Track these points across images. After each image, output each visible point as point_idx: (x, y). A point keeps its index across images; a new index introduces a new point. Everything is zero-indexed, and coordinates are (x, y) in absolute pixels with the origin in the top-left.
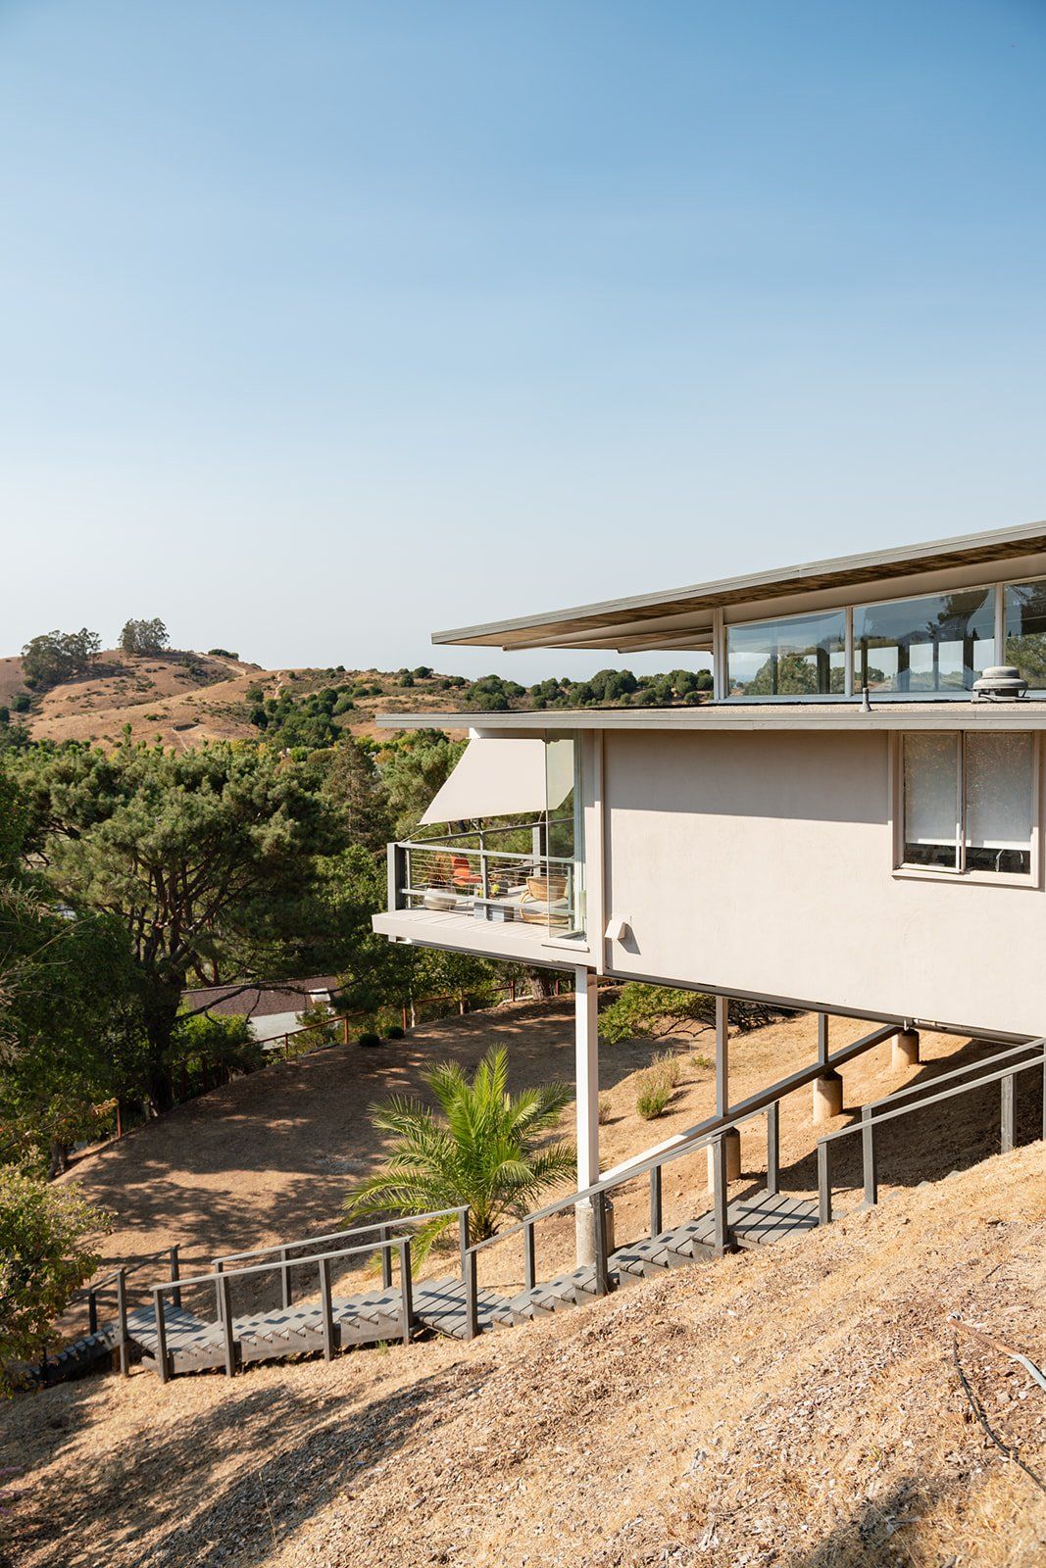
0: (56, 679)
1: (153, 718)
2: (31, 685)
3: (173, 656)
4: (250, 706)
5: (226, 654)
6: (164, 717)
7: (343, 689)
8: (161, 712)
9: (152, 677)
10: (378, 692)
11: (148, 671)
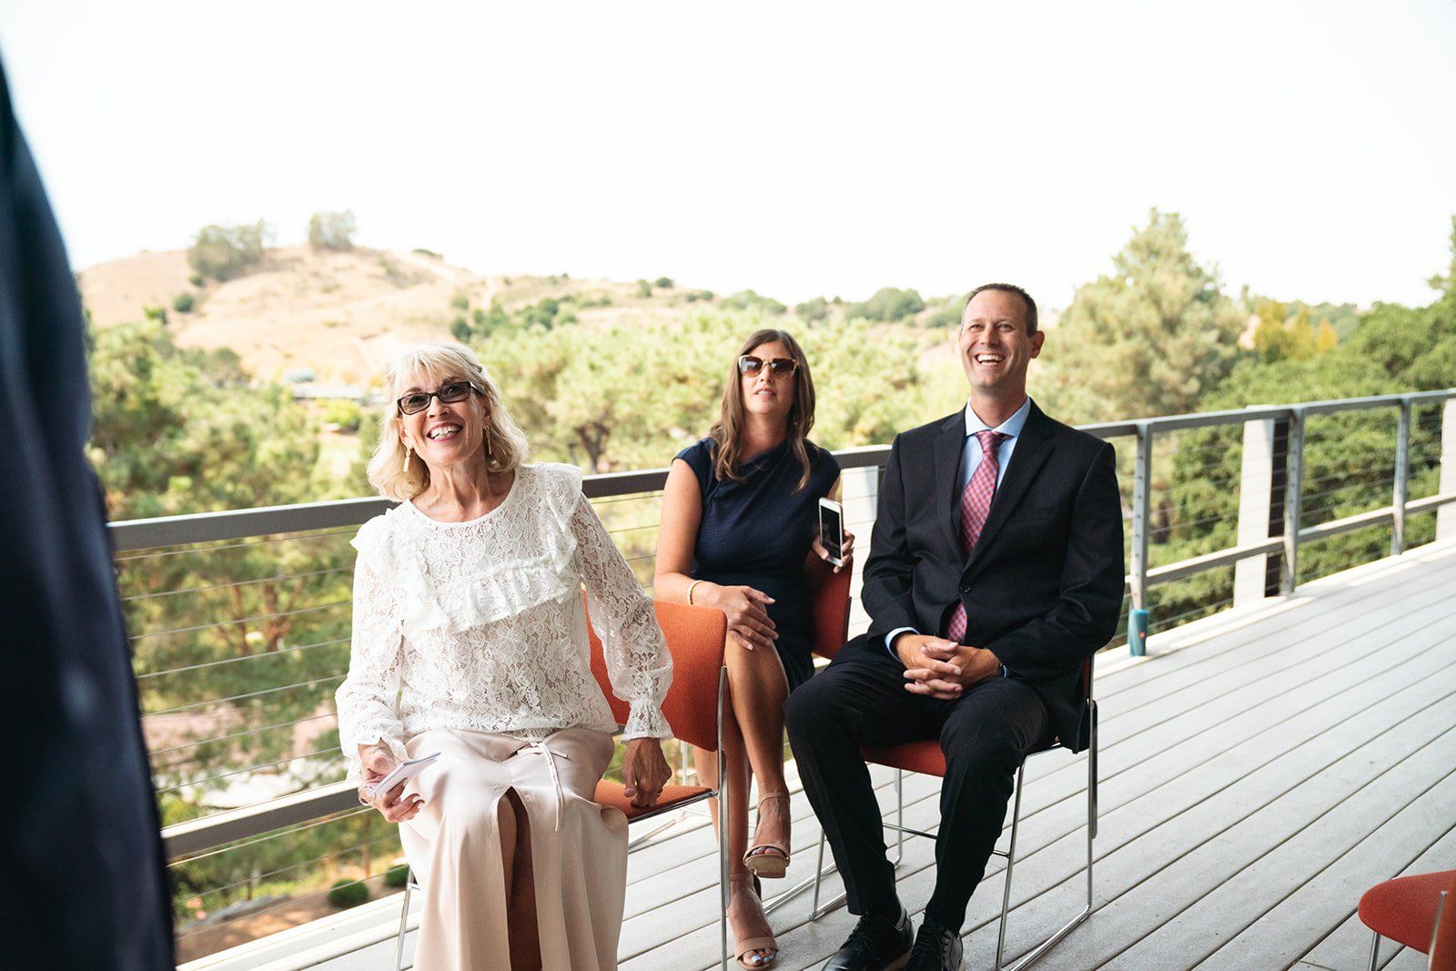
0: (224, 274)
1: (333, 325)
2: (198, 283)
3: (366, 254)
4: (452, 315)
5: (431, 254)
6: (346, 324)
7: (567, 299)
8: (342, 318)
9: (340, 278)
10: (606, 303)
11: (336, 270)
